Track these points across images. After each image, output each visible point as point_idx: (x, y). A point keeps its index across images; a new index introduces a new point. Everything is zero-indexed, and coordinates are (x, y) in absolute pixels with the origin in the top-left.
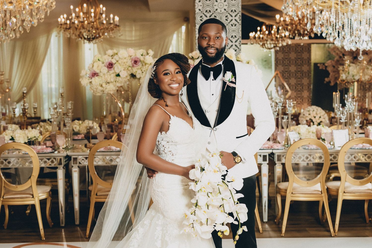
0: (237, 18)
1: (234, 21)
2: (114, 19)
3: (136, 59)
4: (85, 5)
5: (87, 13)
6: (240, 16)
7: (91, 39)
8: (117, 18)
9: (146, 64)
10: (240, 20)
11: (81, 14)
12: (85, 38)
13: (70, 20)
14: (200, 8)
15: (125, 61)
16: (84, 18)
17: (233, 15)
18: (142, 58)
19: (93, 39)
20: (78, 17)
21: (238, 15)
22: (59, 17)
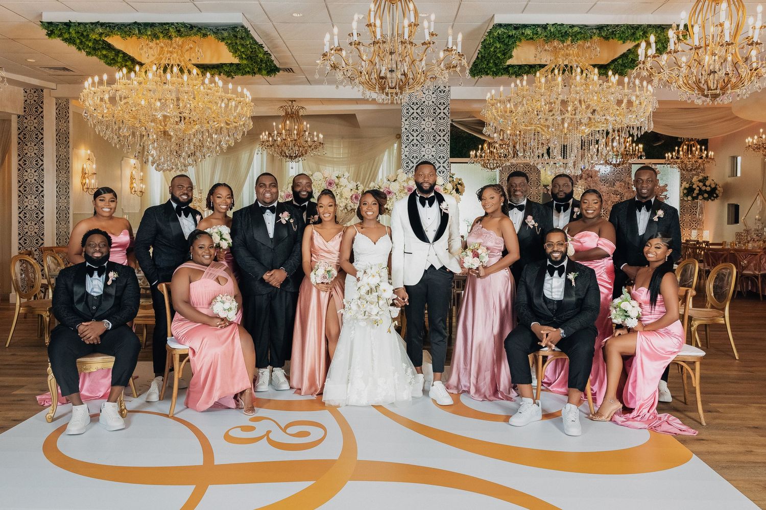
0: (445, 138)
1: (442, 141)
2: (318, 136)
3: (331, 181)
4: (288, 122)
5: (289, 132)
6: (448, 136)
7: (293, 158)
8: (321, 136)
9: (341, 186)
10: (448, 140)
11: (284, 131)
12: (287, 156)
13: (273, 137)
14: (407, 127)
15: (320, 182)
16: (286, 135)
17: (442, 134)
18: (337, 181)
19: (296, 157)
20: (280, 134)
21: (447, 135)
22: (261, 134)
